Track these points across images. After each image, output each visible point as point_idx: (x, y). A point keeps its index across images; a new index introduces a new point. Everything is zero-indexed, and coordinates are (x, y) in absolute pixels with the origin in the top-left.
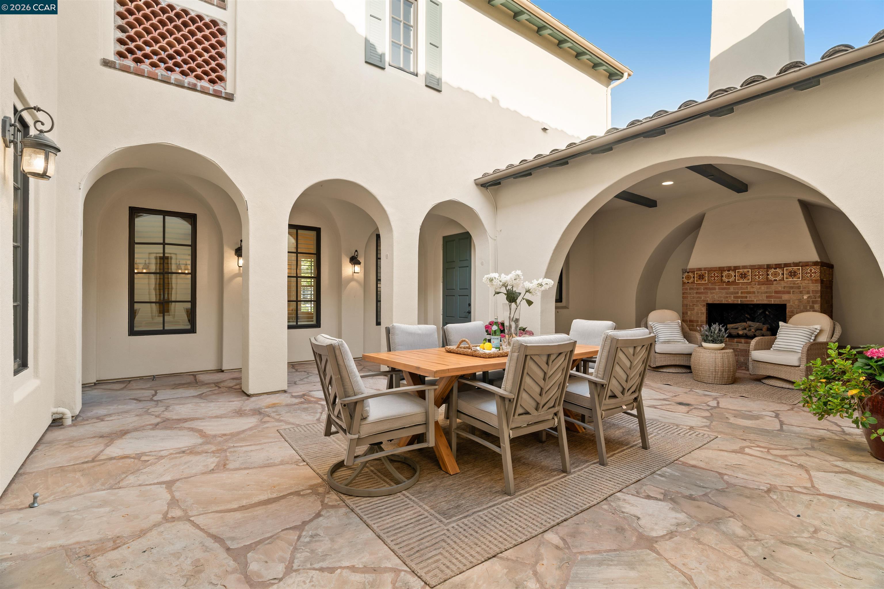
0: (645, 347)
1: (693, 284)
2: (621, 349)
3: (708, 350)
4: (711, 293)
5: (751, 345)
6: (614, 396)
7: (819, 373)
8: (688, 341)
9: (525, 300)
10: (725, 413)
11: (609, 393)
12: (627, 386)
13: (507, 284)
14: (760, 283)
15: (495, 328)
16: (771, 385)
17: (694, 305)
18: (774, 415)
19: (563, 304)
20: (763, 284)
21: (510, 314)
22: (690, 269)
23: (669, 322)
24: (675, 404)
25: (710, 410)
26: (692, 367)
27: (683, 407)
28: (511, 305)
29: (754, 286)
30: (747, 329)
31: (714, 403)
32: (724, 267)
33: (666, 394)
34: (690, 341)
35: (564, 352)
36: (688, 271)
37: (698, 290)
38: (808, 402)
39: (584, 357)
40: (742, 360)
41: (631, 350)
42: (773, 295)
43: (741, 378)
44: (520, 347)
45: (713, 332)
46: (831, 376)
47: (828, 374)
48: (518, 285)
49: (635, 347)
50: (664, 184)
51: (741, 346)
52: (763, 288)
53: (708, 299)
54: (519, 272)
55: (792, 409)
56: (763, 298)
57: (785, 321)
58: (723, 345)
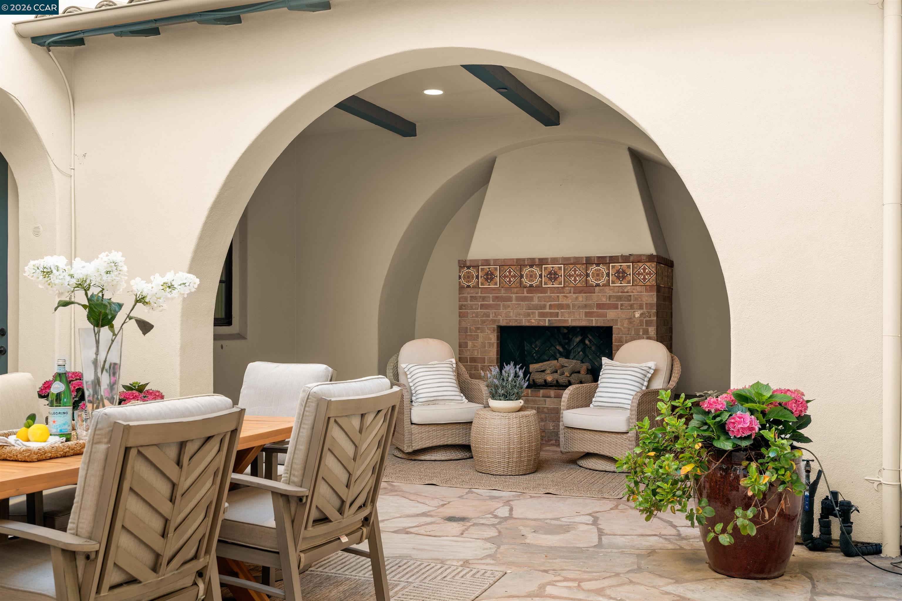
0: (382, 414)
1: (476, 290)
2: (335, 421)
3: (497, 413)
4: (505, 307)
5: (563, 399)
6: (324, 520)
7: (647, 442)
8: (467, 398)
9: (133, 321)
10: (521, 528)
11: (314, 514)
12: (348, 496)
13: (88, 282)
14: (578, 290)
15: (58, 387)
16: (590, 469)
17: (478, 328)
18: (590, 519)
19: (235, 328)
20: (580, 292)
21: (97, 354)
22: (470, 260)
23: (436, 362)
24: (441, 521)
25: (498, 524)
26: (473, 445)
27: (455, 524)
28: (99, 332)
29: (567, 295)
30: (558, 372)
31: (503, 512)
32: (524, 260)
33: (427, 502)
34: (470, 399)
35: (218, 434)
36: (468, 264)
37: (483, 300)
38: (633, 493)
39: (267, 442)
40: (551, 428)
41: (356, 422)
42: (595, 310)
43: (548, 461)
44: (112, 430)
45: (505, 379)
46: (661, 446)
47: (658, 442)
48: (114, 287)
49: (363, 416)
50: (428, 92)
51: (549, 403)
52: (580, 299)
53: (500, 317)
54: (117, 256)
55: (616, 507)
56: (581, 316)
57: (611, 357)
58: (520, 403)
